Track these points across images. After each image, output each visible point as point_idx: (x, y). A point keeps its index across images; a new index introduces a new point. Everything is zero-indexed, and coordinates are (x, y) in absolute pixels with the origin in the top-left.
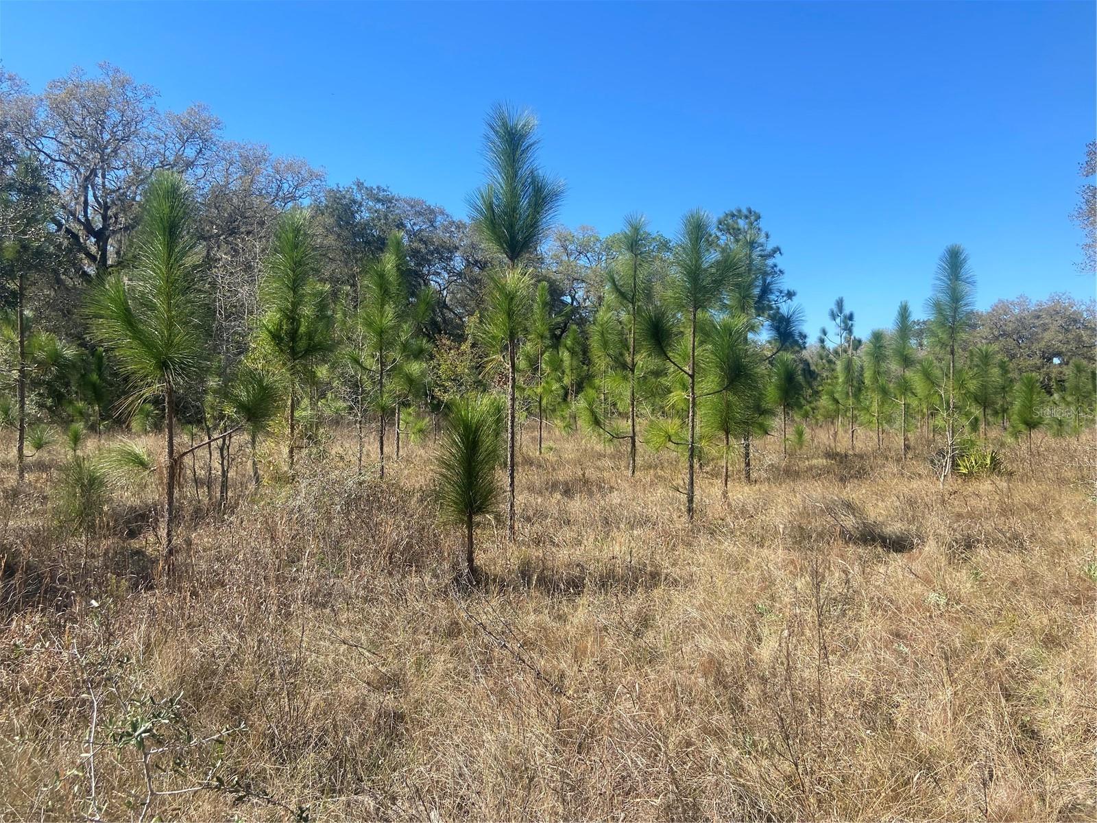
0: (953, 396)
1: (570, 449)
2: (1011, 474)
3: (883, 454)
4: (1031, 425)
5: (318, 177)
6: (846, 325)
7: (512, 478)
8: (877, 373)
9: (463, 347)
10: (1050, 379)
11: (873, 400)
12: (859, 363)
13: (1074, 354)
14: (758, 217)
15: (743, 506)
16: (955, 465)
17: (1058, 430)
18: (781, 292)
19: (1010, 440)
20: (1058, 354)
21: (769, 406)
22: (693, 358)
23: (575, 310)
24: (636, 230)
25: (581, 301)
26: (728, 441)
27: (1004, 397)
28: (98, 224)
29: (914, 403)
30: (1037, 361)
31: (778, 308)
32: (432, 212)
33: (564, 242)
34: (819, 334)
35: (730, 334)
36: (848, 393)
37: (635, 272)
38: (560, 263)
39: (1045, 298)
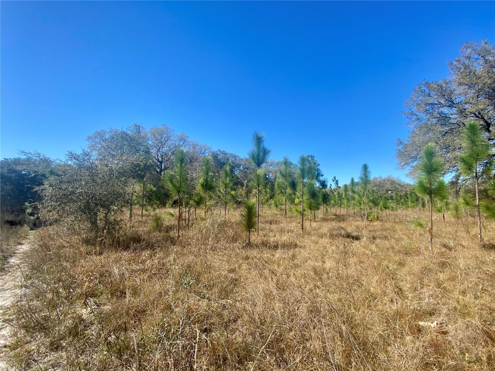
0: (367, 201)
2: (382, 220)
3: (349, 215)
4: (386, 208)
5: (210, 148)
6: (336, 183)
7: (258, 220)
8: (346, 195)
9: (243, 188)
10: (388, 197)
11: (345, 201)
12: (341, 192)
13: (394, 191)
14: (314, 157)
15: (315, 228)
16: (368, 218)
17: (392, 209)
18: (321, 175)
19: (381, 212)
20: (390, 190)
21: (320, 203)
22: (303, 191)
23: (270, 179)
24: (286, 160)
26: (310, 211)
28: (160, 160)
30: (385, 192)
31: (321, 179)
32: (236, 156)
34: (330, 185)
35: (311, 185)
36: (338, 200)
37: (286, 170)
39: (386, 177)
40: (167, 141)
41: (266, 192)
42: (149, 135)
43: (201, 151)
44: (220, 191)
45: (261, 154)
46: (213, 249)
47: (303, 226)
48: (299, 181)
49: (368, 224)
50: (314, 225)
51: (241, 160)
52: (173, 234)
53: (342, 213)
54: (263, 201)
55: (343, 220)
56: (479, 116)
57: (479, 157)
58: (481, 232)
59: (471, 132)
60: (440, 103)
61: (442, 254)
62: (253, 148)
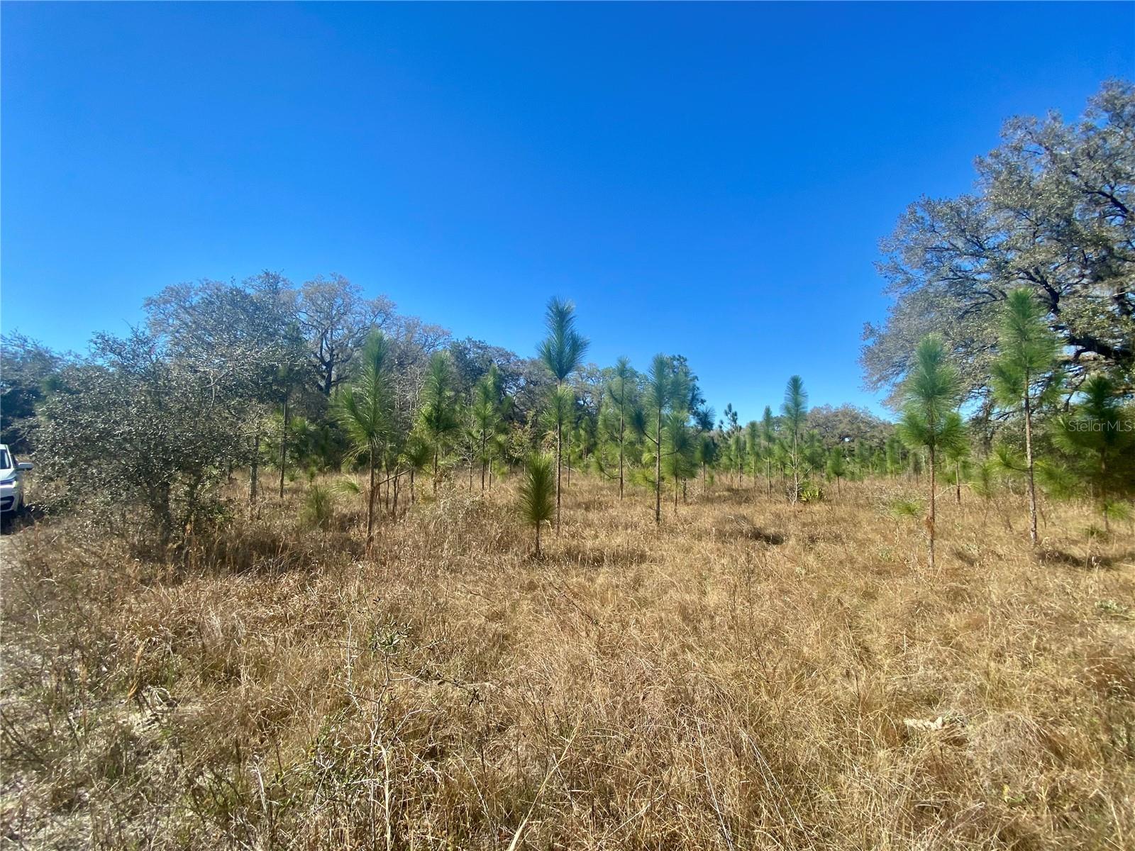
1: (585, 484)
2: (830, 501)
3: (758, 489)
4: (838, 475)
5: (448, 334)
6: (733, 418)
7: (559, 501)
8: (753, 445)
9: (526, 427)
10: (844, 450)
11: (751, 460)
12: (743, 439)
13: (857, 436)
14: (684, 360)
15: (686, 518)
16: (799, 496)
17: (852, 477)
18: (700, 400)
19: (827, 483)
20: (847, 436)
21: (696, 462)
22: (659, 435)
23: (586, 408)
24: (623, 364)
25: (589, 403)
26: (676, 481)
27: (822, 459)
28: (327, 359)
30: (837, 439)
31: (699, 409)
32: (509, 354)
34: (719, 423)
35: (677, 422)
36: (737, 456)
37: (623, 387)
39: (840, 406)
40: (345, 314)
41: (578, 437)
42: (300, 300)
43: (426, 340)
44: (470, 434)
45: (567, 349)
46: (453, 568)
47: (658, 514)
48: (651, 412)
49: (801, 508)
50: (684, 511)
51: (522, 363)
52: (357, 533)
53: (744, 485)
54: (571, 458)
55: (747, 500)
56: (1036, 277)
57: (1034, 366)
58: (1035, 527)
59: (1018, 312)
60: (955, 248)
61: (954, 573)
62: (548, 336)
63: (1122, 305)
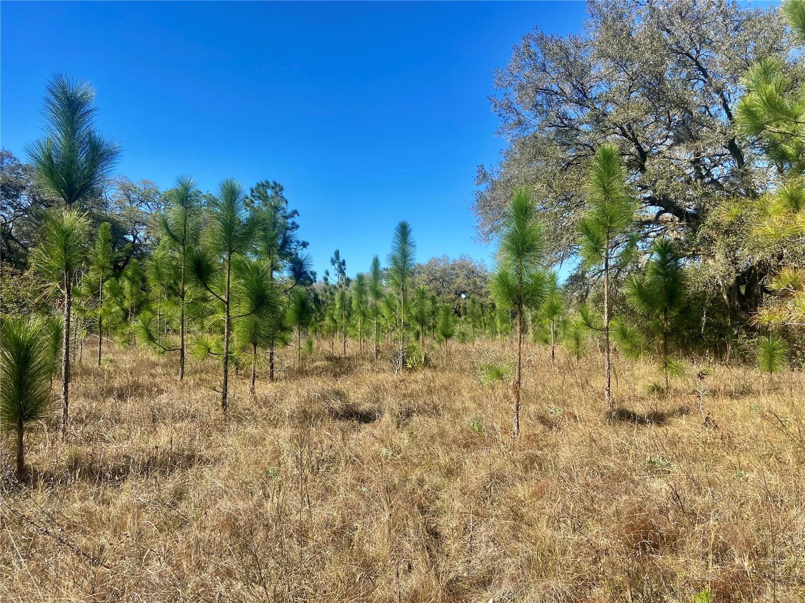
0: (403, 317)
1: (127, 360)
2: (435, 367)
3: (362, 356)
4: (448, 336)
6: (341, 268)
7: (66, 388)
8: (360, 302)
9: (26, 274)
10: (460, 307)
11: (358, 320)
12: (349, 295)
13: (472, 292)
14: (281, 189)
15: (266, 398)
16: (404, 362)
17: (462, 339)
18: (298, 242)
19: (436, 346)
20: (464, 292)
21: (288, 325)
22: (228, 289)
23: (135, 247)
24: (187, 189)
25: (142, 240)
26: (255, 351)
27: (434, 319)
29: (383, 322)
30: (453, 296)
31: (297, 254)
33: (127, 190)
34: (324, 275)
35: (258, 273)
36: (342, 316)
37: (185, 221)
38: (123, 208)
39: (457, 258)
45: (82, 158)
47: (225, 397)
49: (404, 377)
53: (348, 351)
55: (348, 371)
56: (629, 134)
57: (613, 225)
58: (609, 386)
59: (605, 168)
60: (563, 93)
61: (532, 439)
62: (48, 135)
63: (698, 169)
